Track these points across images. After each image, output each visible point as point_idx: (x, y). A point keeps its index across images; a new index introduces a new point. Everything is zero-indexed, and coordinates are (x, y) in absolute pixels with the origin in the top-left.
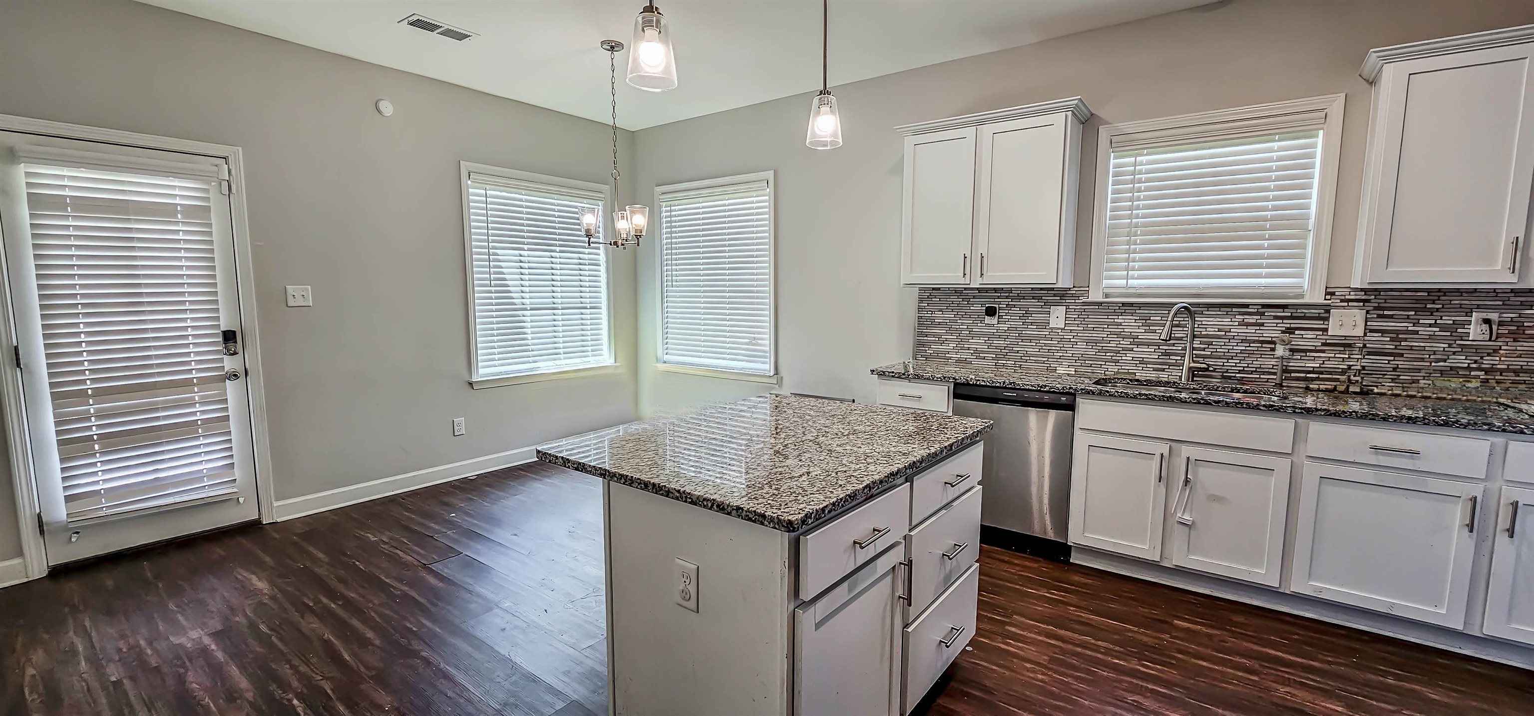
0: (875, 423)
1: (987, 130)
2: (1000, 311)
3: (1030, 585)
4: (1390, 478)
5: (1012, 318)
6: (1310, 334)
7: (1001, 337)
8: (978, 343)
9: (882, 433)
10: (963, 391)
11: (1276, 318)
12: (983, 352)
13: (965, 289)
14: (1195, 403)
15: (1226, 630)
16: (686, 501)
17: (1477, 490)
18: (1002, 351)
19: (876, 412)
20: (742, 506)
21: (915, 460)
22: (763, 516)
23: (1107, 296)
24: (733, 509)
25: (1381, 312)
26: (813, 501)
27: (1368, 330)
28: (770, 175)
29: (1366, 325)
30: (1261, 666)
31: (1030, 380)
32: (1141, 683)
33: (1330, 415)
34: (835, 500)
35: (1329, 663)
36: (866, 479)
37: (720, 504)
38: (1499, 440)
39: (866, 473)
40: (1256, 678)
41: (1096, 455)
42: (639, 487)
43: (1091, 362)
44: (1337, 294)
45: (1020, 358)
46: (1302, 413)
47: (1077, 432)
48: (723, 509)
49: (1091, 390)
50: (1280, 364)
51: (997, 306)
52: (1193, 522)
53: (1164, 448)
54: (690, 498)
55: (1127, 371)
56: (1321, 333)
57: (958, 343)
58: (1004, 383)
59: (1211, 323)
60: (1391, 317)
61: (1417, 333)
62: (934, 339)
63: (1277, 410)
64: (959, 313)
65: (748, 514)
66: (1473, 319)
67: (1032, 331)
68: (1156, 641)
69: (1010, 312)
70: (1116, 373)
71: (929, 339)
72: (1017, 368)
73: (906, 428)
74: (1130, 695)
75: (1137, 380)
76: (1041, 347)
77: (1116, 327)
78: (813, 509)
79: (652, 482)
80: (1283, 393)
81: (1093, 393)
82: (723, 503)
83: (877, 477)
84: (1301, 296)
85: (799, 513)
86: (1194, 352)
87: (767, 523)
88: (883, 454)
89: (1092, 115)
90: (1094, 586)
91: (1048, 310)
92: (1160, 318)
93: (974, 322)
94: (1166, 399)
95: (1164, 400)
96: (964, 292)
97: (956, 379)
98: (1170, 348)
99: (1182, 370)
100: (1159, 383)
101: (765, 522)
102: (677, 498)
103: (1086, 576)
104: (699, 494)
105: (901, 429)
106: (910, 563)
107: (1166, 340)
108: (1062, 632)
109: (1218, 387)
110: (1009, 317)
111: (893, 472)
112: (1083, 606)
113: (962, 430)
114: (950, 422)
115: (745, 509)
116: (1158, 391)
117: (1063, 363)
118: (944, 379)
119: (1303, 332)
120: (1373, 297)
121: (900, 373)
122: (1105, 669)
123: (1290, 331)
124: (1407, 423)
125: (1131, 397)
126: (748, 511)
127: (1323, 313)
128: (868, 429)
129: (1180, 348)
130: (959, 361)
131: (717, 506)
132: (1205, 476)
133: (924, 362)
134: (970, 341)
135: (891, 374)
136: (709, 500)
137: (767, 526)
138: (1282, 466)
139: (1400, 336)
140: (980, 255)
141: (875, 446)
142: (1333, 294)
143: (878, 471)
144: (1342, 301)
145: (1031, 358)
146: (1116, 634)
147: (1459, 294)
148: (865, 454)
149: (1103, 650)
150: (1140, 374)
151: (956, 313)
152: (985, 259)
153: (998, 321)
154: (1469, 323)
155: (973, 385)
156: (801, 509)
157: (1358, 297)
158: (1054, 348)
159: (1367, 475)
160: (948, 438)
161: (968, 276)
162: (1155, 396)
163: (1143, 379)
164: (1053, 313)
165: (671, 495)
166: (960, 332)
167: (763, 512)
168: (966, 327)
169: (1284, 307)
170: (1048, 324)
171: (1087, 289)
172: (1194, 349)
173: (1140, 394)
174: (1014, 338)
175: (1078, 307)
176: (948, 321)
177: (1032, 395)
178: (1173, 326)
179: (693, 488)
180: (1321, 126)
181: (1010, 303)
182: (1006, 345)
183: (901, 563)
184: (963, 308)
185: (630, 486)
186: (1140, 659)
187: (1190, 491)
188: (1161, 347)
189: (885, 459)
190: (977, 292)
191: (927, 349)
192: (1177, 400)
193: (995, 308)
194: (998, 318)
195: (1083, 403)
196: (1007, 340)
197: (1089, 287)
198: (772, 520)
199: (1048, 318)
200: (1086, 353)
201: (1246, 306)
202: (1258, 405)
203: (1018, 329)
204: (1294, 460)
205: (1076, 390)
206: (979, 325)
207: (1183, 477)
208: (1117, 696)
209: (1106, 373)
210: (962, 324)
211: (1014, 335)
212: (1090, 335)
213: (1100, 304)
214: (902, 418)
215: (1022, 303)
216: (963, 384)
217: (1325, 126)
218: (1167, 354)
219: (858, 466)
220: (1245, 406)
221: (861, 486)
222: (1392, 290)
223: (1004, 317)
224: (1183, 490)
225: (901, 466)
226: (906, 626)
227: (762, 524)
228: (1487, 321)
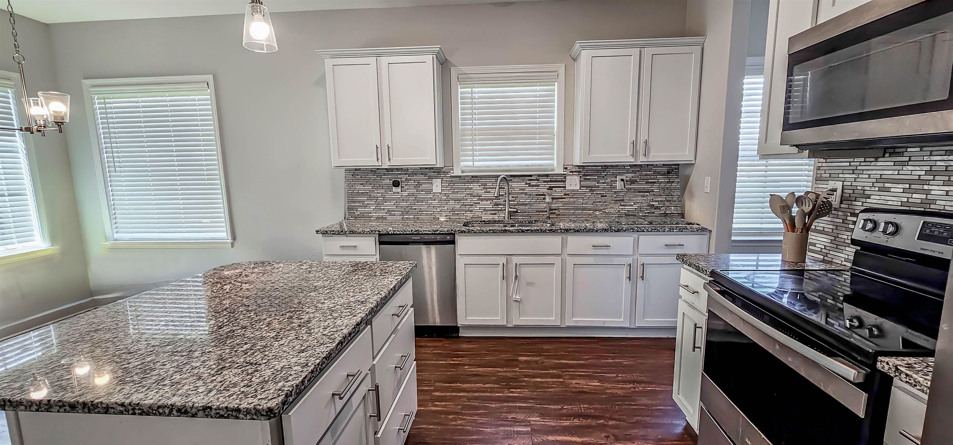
0: (331, 277)
1: (384, 60)
2: (402, 183)
3: (440, 359)
4: (600, 260)
5: (410, 187)
6: (558, 190)
7: (404, 200)
8: (389, 205)
9: (339, 286)
10: (384, 239)
11: (544, 182)
12: (394, 211)
13: (378, 169)
14: (517, 232)
15: (543, 355)
16: (134, 414)
17: (629, 260)
18: (406, 209)
19: (329, 266)
20: (210, 405)
21: (372, 306)
22: (238, 410)
23: (463, 172)
24: (199, 411)
25: (585, 177)
26: (291, 375)
27: (581, 186)
28: (210, 78)
29: (580, 184)
30: (562, 371)
31: (426, 228)
32: (512, 405)
33: (576, 232)
34: (313, 367)
35: (587, 359)
36: (336, 335)
37: (181, 408)
38: (635, 235)
39: (335, 330)
40: (561, 380)
41: (470, 269)
42: (62, 410)
43: (458, 212)
44: (568, 168)
45: (417, 213)
46: (564, 232)
47: (458, 257)
48: (186, 412)
49: (463, 230)
50: (548, 206)
51: (399, 180)
52: (521, 299)
53: (503, 260)
54: (139, 409)
55: (477, 216)
56: (563, 189)
57: (376, 206)
58: (412, 231)
59: (516, 185)
60: (589, 179)
61: (598, 187)
62: (359, 204)
63: (554, 232)
64: (375, 186)
65: (218, 411)
66: (618, 179)
67: (422, 195)
68: (513, 374)
69: (408, 183)
70: (472, 218)
71: (356, 204)
72: (416, 220)
73: (357, 277)
74: (509, 415)
75: (484, 221)
76: (429, 205)
77: (470, 190)
78: (292, 386)
79: (81, 401)
80: (552, 222)
81: (465, 232)
82: (185, 406)
83: (346, 331)
84: (553, 170)
85: (279, 396)
86: (510, 203)
87: (243, 417)
88: (345, 306)
89: (446, 59)
90: (474, 348)
91: (431, 181)
92: (491, 184)
93: (386, 191)
94: (503, 231)
95: (502, 232)
96: (377, 171)
97: (380, 232)
98: (498, 201)
99: (505, 213)
100: (495, 222)
101: (241, 416)
102: (121, 413)
103: (470, 343)
104: (152, 401)
105: (353, 279)
106: (377, 387)
107: (497, 197)
108: (465, 386)
109: (523, 221)
110: (408, 187)
111: (358, 322)
112: (472, 363)
113: (399, 272)
114: (387, 267)
115: (215, 407)
116: (497, 227)
117: (443, 214)
118: (371, 232)
119: (556, 189)
120: (582, 170)
121: (339, 231)
122: (493, 403)
123: (550, 188)
124: (605, 232)
125: (485, 232)
126: (218, 408)
127: (562, 178)
128: (326, 283)
129: (503, 201)
130: (378, 218)
131: (177, 411)
132: (525, 272)
133: (354, 221)
134: (384, 204)
135: (332, 232)
136: (166, 406)
137: (243, 419)
138: (557, 261)
139: (593, 189)
140: (387, 146)
141: (336, 299)
142: (566, 168)
143: (345, 324)
144: (570, 172)
145: (424, 213)
146: (493, 376)
147: (612, 167)
148: (329, 309)
149: (489, 390)
150: (484, 217)
151: (373, 186)
152: (390, 149)
153: (401, 190)
154: (616, 181)
155: (392, 234)
156: (279, 390)
157: (576, 170)
158: (436, 205)
159: (591, 260)
160: (391, 281)
161: (380, 160)
162: (497, 230)
163: (486, 220)
164: (434, 184)
165: (112, 411)
166: (377, 198)
167: (237, 406)
168: (381, 195)
169: (547, 176)
170: (432, 191)
171: (452, 168)
172: (510, 201)
173: (490, 230)
174: (413, 200)
175: (448, 179)
176: (368, 191)
177: (430, 237)
178: (500, 188)
179: (141, 396)
180: (556, 80)
181: (408, 178)
182: (407, 205)
183: (369, 390)
184: (378, 182)
185: (48, 411)
186: (508, 389)
187: (518, 282)
188: (493, 201)
189: (348, 310)
190: (386, 171)
191: (355, 211)
192: (508, 231)
193: (399, 181)
194: (401, 188)
195: (459, 239)
196: (407, 202)
197: (453, 166)
198: (248, 412)
199: (432, 187)
200: (454, 207)
201: (531, 176)
202: (545, 230)
203: (414, 195)
204: (563, 257)
205: (455, 231)
206: (389, 193)
207: (515, 275)
208: (503, 418)
209: (467, 218)
210: (378, 193)
211: (412, 198)
212: (456, 196)
213: (460, 177)
214: (352, 269)
215: (415, 177)
216: (385, 234)
217: (558, 80)
218: (497, 205)
219: (327, 323)
220: (540, 231)
221: (334, 345)
222: (588, 166)
223: (405, 187)
224: (515, 282)
225: (363, 315)
226: (376, 433)
227: (237, 418)
228: (622, 180)
